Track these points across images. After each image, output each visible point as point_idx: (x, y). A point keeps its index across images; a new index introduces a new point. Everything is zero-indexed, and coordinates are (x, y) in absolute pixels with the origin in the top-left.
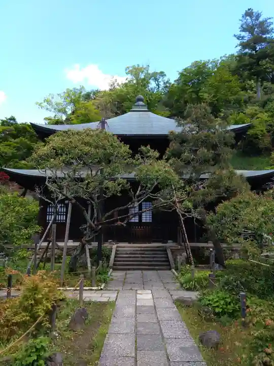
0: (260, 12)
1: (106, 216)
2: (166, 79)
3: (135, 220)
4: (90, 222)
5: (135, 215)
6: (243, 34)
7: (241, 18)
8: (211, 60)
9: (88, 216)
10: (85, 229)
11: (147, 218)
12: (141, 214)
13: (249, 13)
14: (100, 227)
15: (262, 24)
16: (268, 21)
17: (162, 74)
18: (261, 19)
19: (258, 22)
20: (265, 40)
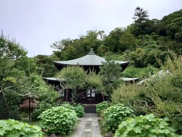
0: (142, 8)
1: (78, 95)
2: (104, 34)
3: (89, 96)
4: (73, 97)
5: (89, 94)
6: (136, 17)
7: (135, 10)
8: (123, 27)
9: (73, 95)
10: (72, 99)
11: (93, 95)
12: (91, 94)
13: (138, 9)
14: (77, 98)
15: (143, 13)
16: (146, 12)
17: (103, 32)
18: (143, 11)
19: (141, 12)
20: (145, 20)
